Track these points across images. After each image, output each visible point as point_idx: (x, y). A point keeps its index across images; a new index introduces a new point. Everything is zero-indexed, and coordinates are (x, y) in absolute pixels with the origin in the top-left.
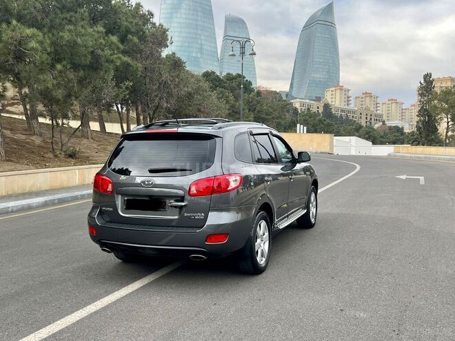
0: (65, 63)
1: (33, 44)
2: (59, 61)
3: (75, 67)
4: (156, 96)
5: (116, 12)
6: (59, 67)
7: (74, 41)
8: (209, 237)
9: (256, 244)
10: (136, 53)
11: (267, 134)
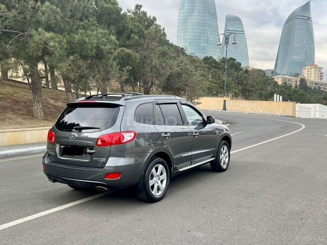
0: (76, 55)
1: (52, 44)
2: (73, 54)
3: (85, 58)
4: (150, 76)
6: (71, 58)
7: (84, 40)
8: (108, 175)
9: (150, 181)
10: (138, 46)
11: (176, 103)
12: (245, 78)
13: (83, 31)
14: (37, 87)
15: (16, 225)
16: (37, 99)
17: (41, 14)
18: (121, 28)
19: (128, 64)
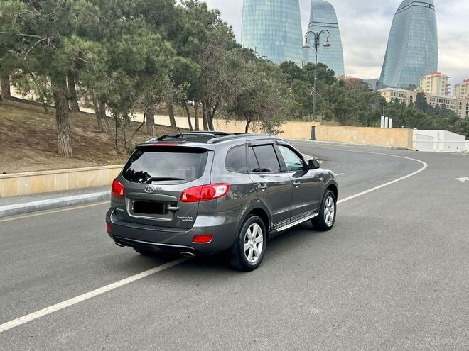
0: (120, 70)
1: (90, 55)
2: (116, 68)
3: (131, 73)
4: (214, 95)
5: (177, 15)
6: (115, 74)
7: (130, 49)
8: (196, 237)
9: (245, 245)
10: (198, 53)
11: (272, 144)
12: (340, 93)
13: (128, 36)
14: (63, 113)
15: (86, 300)
16: (63, 130)
17: (74, 15)
18: (174, 28)
19: (185, 80)
